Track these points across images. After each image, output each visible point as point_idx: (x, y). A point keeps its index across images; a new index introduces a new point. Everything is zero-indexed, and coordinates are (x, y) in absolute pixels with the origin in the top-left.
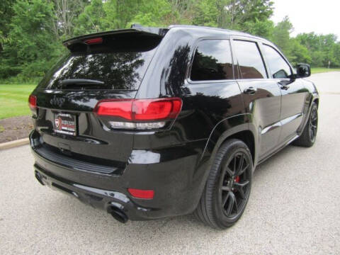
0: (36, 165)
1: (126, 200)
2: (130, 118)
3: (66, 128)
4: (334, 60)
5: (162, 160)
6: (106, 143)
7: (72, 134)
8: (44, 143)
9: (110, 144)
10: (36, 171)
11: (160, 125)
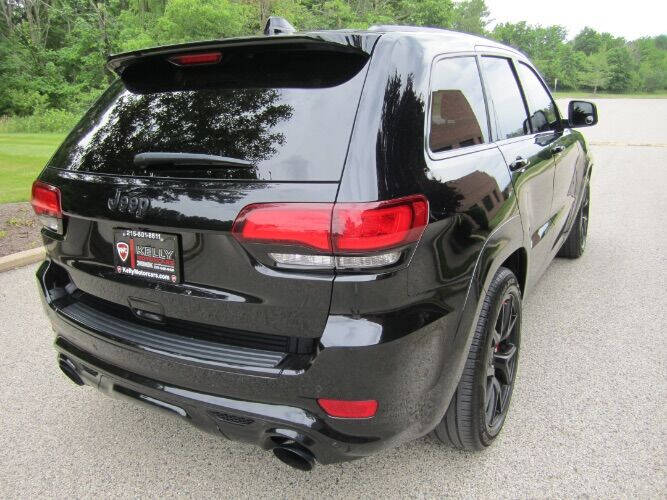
0: (61, 342)
1: (308, 422)
2: (326, 247)
3: (149, 265)
4: (561, 75)
5: (387, 337)
6: (258, 301)
7: (167, 277)
8: (78, 291)
9: (266, 302)
10: (62, 356)
11: (390, 258)
